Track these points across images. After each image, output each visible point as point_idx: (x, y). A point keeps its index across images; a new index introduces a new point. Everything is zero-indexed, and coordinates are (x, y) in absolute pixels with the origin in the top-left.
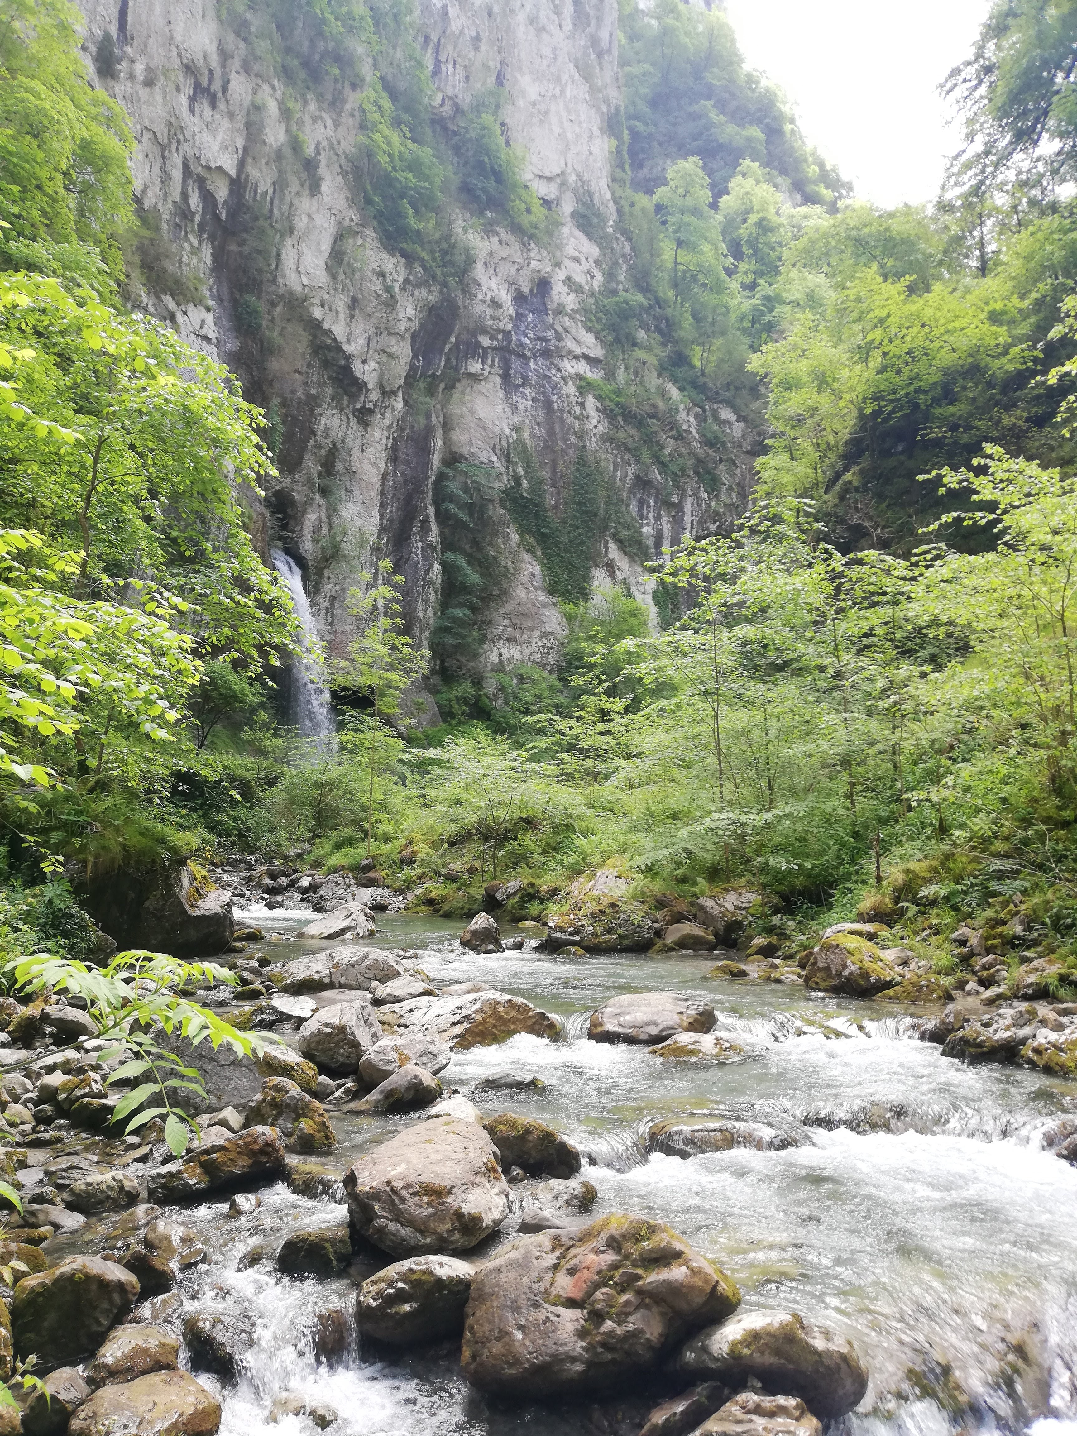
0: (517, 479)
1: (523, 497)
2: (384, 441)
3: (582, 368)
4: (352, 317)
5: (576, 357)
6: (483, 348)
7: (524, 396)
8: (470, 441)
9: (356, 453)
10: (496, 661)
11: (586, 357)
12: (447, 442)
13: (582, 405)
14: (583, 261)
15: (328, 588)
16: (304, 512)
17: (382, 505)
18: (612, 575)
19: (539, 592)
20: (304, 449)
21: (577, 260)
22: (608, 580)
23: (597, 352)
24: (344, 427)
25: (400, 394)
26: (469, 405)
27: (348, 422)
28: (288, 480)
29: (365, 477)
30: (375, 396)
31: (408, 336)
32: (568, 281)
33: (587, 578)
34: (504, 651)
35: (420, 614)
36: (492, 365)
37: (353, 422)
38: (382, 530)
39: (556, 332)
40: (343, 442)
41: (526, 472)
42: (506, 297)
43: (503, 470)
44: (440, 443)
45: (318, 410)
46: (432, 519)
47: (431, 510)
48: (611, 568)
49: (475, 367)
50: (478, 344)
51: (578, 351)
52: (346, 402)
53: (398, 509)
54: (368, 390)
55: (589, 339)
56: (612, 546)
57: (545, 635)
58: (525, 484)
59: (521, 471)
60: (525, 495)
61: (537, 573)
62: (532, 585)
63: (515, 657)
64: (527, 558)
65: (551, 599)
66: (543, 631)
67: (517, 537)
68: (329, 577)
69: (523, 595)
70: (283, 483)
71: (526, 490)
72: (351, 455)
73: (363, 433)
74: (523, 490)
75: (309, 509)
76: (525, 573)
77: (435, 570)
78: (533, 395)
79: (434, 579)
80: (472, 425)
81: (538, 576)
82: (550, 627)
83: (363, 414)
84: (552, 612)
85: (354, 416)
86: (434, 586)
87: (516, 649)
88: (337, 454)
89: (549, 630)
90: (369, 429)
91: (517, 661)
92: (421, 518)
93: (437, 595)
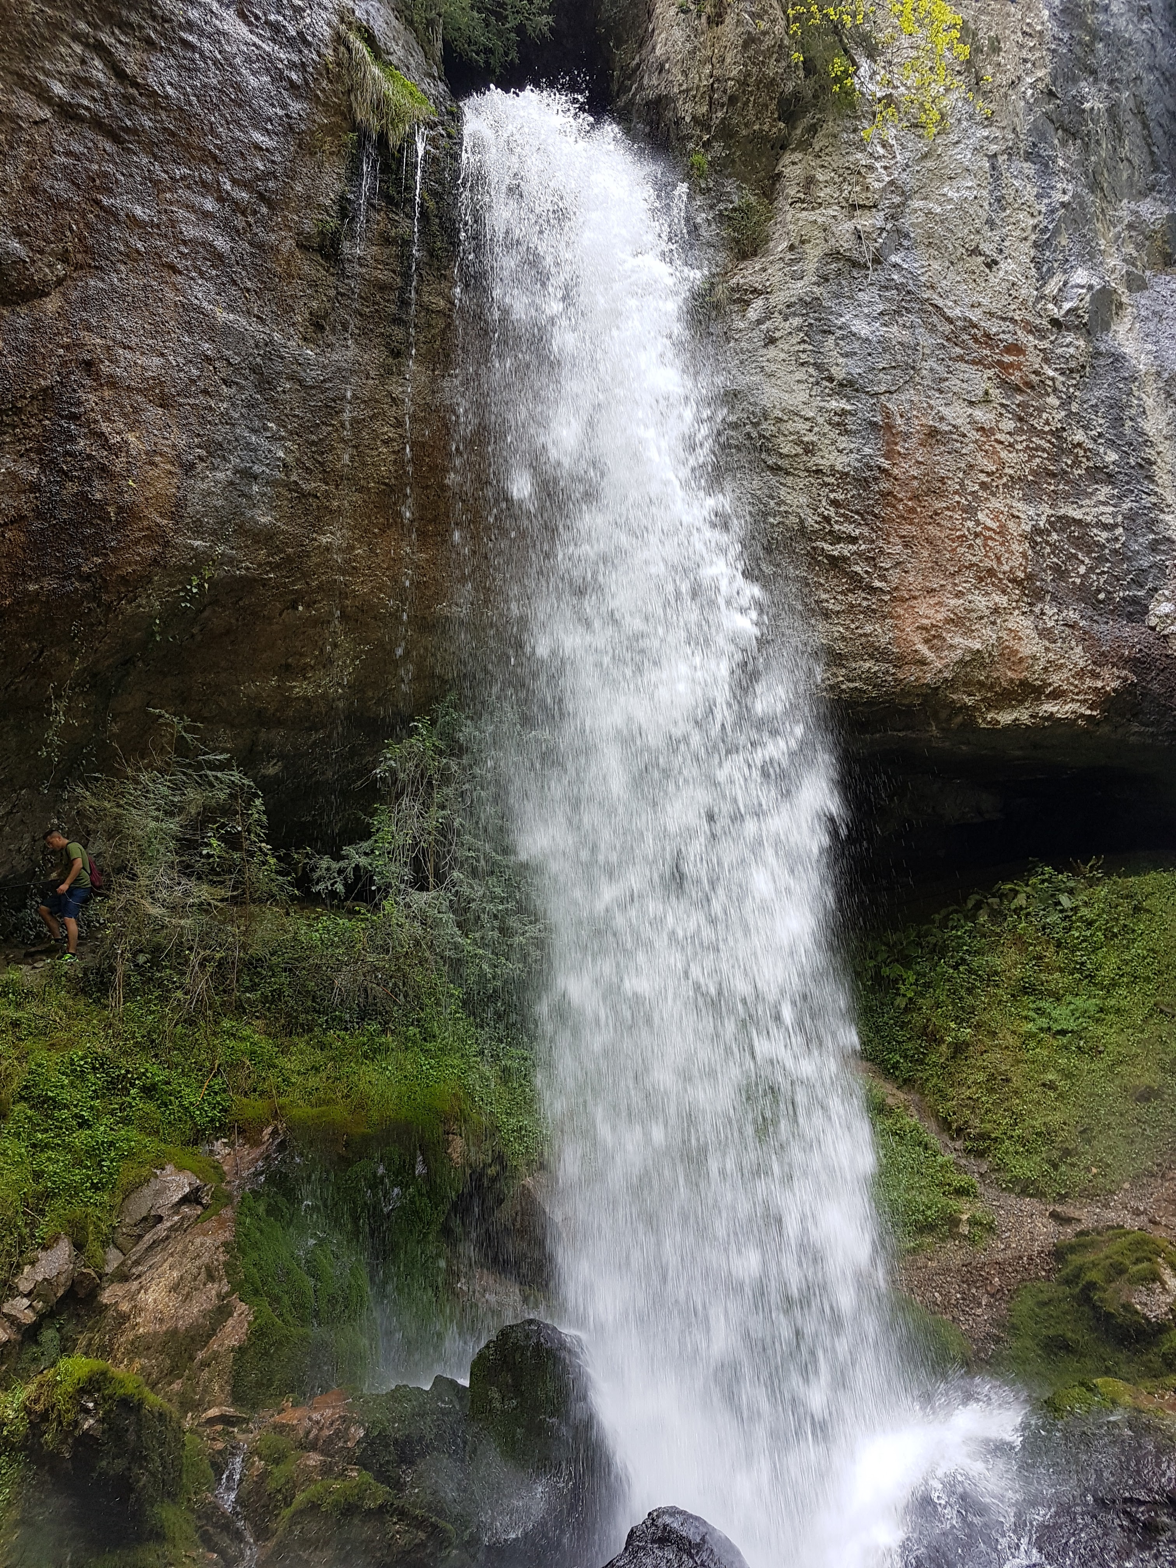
68: (809, 182)
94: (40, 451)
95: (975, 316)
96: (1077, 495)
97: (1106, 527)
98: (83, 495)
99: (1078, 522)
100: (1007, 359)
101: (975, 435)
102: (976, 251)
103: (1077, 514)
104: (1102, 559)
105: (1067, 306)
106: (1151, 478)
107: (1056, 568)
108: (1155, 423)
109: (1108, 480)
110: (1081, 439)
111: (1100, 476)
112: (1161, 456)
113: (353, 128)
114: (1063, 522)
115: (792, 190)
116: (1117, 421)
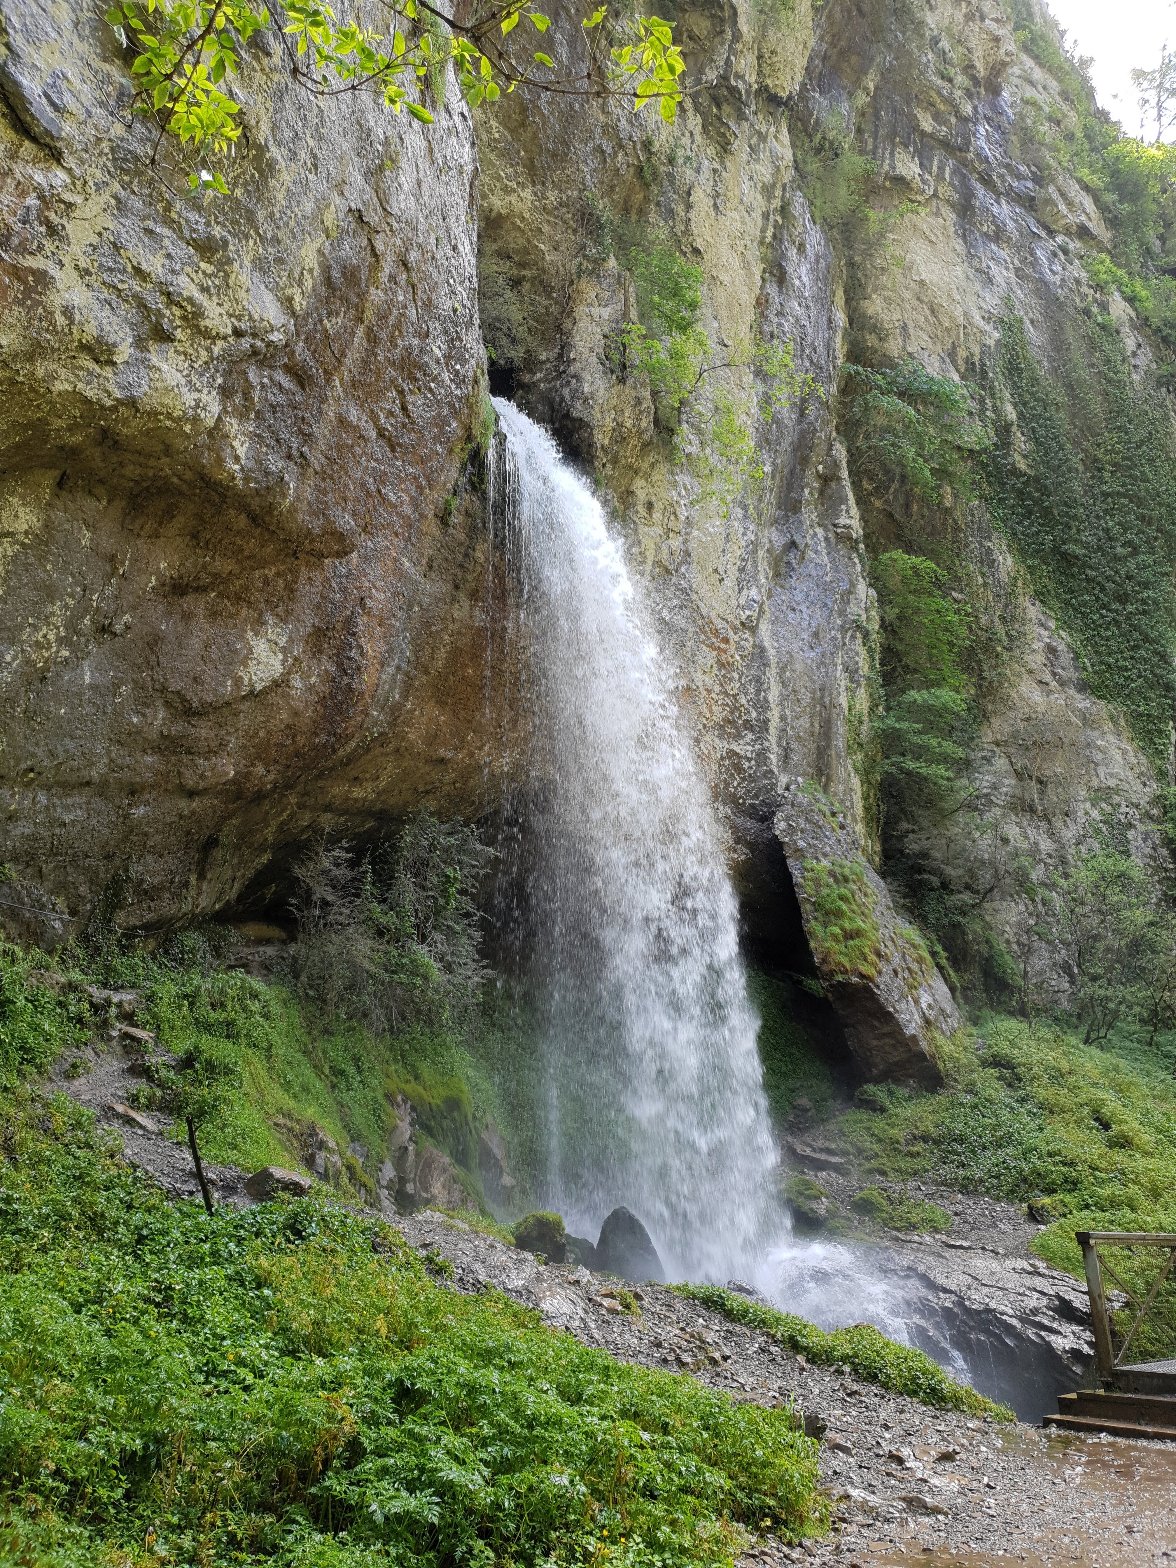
0: (1004, 430)
1: (1015, 472)
2: (757, 218)
6: (923, 134)
7: (1000, 260)
8: (904, 328)
11: (1083, 234)
12: (854, 317)
13: (1105, 306)
17: (761, 374)
19: (1071, 692)
23: (1101, 230)
25: (786, 127)
26: (898, 249)
27: (682, 117)
28: (527, 195)
29: (723, 279)
30: (747, 69)
34: (1011, 831)
35: (843, 700)
36: (940, 177)
37: (694, 122)
40: (671, 161)
41: (1021, 416)
43: (973, 405)
46: (844, 476)
47: (841, 452)
49: (908, 168)
50: (914, 122)
53: (792, 404)
55: (1087, 201)
57: (1102, 794)
58: (1019, 440)
59: (1011, 413)
60: (1022, 465)
61: (1062, 647)
62: (1054, 674)
63: (1042, 846)
64: (1033, 611)
65: (1101, 708)
66: (1095, 783)
67: (1010, 561)
68: (650, 506)
69: (1037, 696)
70: (513, 198)
71: (1025, 457)
72: (689, 207)
73: (717, 166)
74: (1017, 457)
75: (588, 289)
76: (1035, 646)
77: (863, 596)
78: (1017, 262)
79: (864, 617)
80: (907, 295)
81: (1066, 658)
82: (1112, 776)
83: (719, 106)
84: (1111, 738)
85: (697, 108)
86: (866, 635)
87: (1038, 827)
88: (655, 189)
89: (1112, 783)
90: (728, 164)
91: (1050, 856)
92: (820, 467)
93: (873, 659)
94: (337, 655)
95: (713, 615)
96: (738, 737)
97: (749, 760)
98: (349, 686)
99: (737, 754)
100: (722, 646)
101: (704, 693)
102: (716, 571)
103: (737, 749)
104: (744, 779)
105: (748, 613)
106: (767, 730)
107: (725, 781)
108: (773, 695)
109: (751, 729)
110: (744, 701)
111: (748, 725)
112: (774, 715)
113: (469, 438)
114: (732, 753)
115: (640, 508)
116: (758, 691)
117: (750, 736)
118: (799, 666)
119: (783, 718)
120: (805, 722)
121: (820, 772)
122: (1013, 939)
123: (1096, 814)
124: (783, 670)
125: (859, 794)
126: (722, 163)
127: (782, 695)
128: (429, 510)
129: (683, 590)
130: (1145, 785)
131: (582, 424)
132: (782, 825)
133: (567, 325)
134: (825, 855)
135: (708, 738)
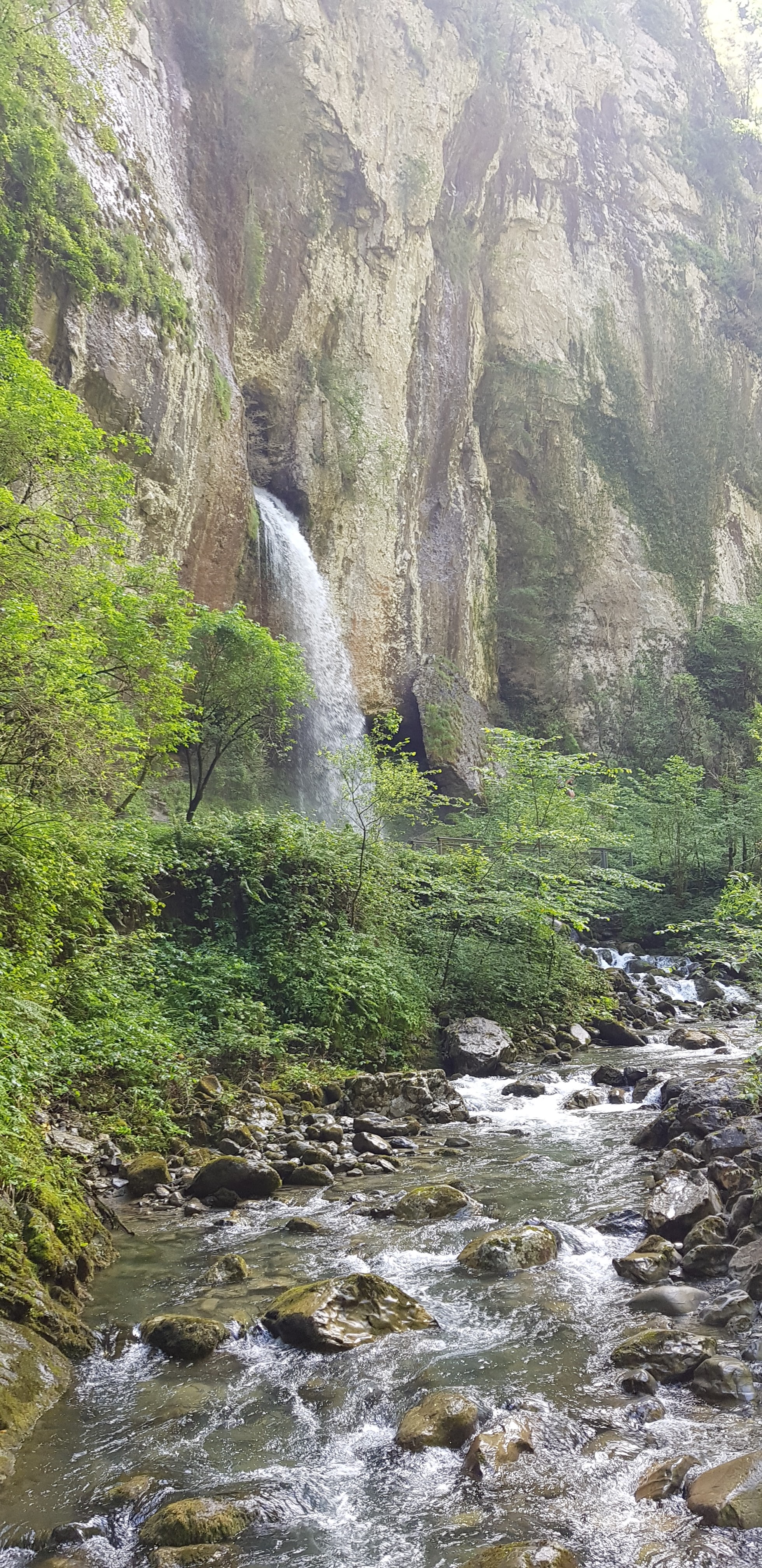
0: (596, 388)
1: (605, 417)
2: (408, 310)
3: (673, 223)
4: (360, 90)
5: (663, 210)
6: (539, 180)
7: (598, 259)
8: (525, 327)
9: (370, 321)
10: (580, 677)
11: (677, 208)
12: (490, 327)
13: (681, 276)
14: (658, 75)
15: (341, 545)
16: (294, 417)
17: (410, 414)
18: (738, 539)
19: (638, 565)
20: (289, 311)
21: (650, 73)
22: (734, 548)
23: (692, 202)
24: (350, 278)
25: (428, 237)
26: (520, 271)
27: (357, 272)
28: (269, 362)
29: (385, 365)
30: (395, 228)
31: (440, 137)
32: (642, 98)
33: (708, 542)
34: (590, 660)
35: (470, 598)
36: (552, 209)
37: (364, 270)
38: (413, 452)
39: (635, 170)
40: (350, 303)
41: (609, 376)
42: (565, 106)
43: (575, 374)
44: (480, 329)
45: (313, 244)
46: (477, 448)
47: (475, 432)
48: (735, 528)
49: (527, 209)
50: (531, 175)
51: (666, 200)
52: (351, 239)
53: (433, 424)
54: (387, 216)
55: (681, 181)
56: (735, 495)
57: (651, 634)
58: (608, 395)
59: (601, 375)
60: (609, 412)
61: (632, 536)
62: (626, 554)
63: (608, 669)
64: (614, 513)
65: (655, 576)
66: (647, 626)
67: (599, 480)
68: (340, 527)
69: (613, 572)
70: (261, 366)
71: (610, 406)
72: (362, 328)
73: (379, 292)
74: (605, 406)
75: (304, 410)
76: (614, 537)
77: (487, 528)
78: (612, 258)
79: (486, 542)
80: (527, 303)
81: (635, 542)
82: (658, 620)
83: (379, 258)
84: (660, 596)
85: (365, 261)
86: (487, 554)
87: (608, 657)
88: (341, 323)
89: (658, 625)
90: (387, 287)
91: (612, 675)
92: (461, 445)
93: (491, 567)
95: (378, 577)
96: (396, 639)
97: (403, 650)
99: (395, 649)
100: (385, 592)
102: (381, 551)
103: (395, 646)
104: (400, 661)
105: (401, 568)
106: (414, 631)
107: (389, 665)
108: (418, 611)
109: (405, 633)
110: (399, 619)
111: (403, 631)
112: (419, 623)
113: (247, 536)
114: (392, 649)
115: (335, 530)
116: (409, 611)
117: (403, 637)
118: (436, 589)
119: (425, 621)
120: (440, 620)
121: (449, 649)
122: (580, 728)
123: (645, 647)
124: (424, 594)
125: (481, 652)
126: (383, 288)
127: (424, 608)
128: (232, 575)
129: (361, 568)
130: (680, 625)
131: (302, 493)
132: (417, 687)
133: (294, 431)
134: (439, 702)
135: (377, 644)
